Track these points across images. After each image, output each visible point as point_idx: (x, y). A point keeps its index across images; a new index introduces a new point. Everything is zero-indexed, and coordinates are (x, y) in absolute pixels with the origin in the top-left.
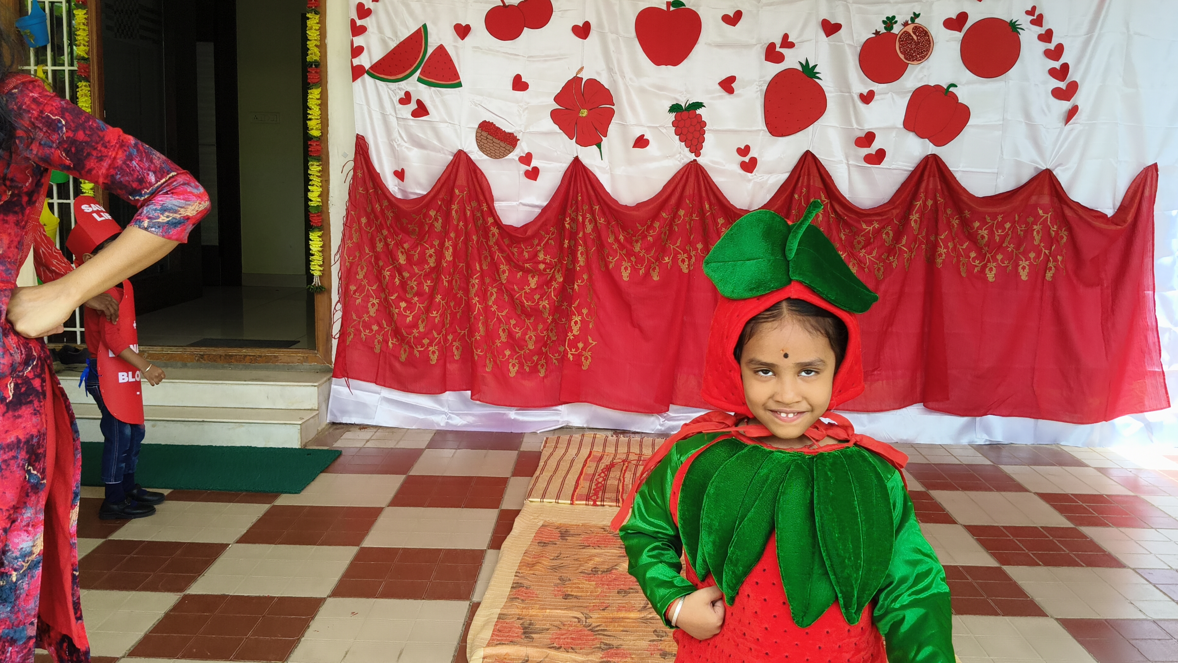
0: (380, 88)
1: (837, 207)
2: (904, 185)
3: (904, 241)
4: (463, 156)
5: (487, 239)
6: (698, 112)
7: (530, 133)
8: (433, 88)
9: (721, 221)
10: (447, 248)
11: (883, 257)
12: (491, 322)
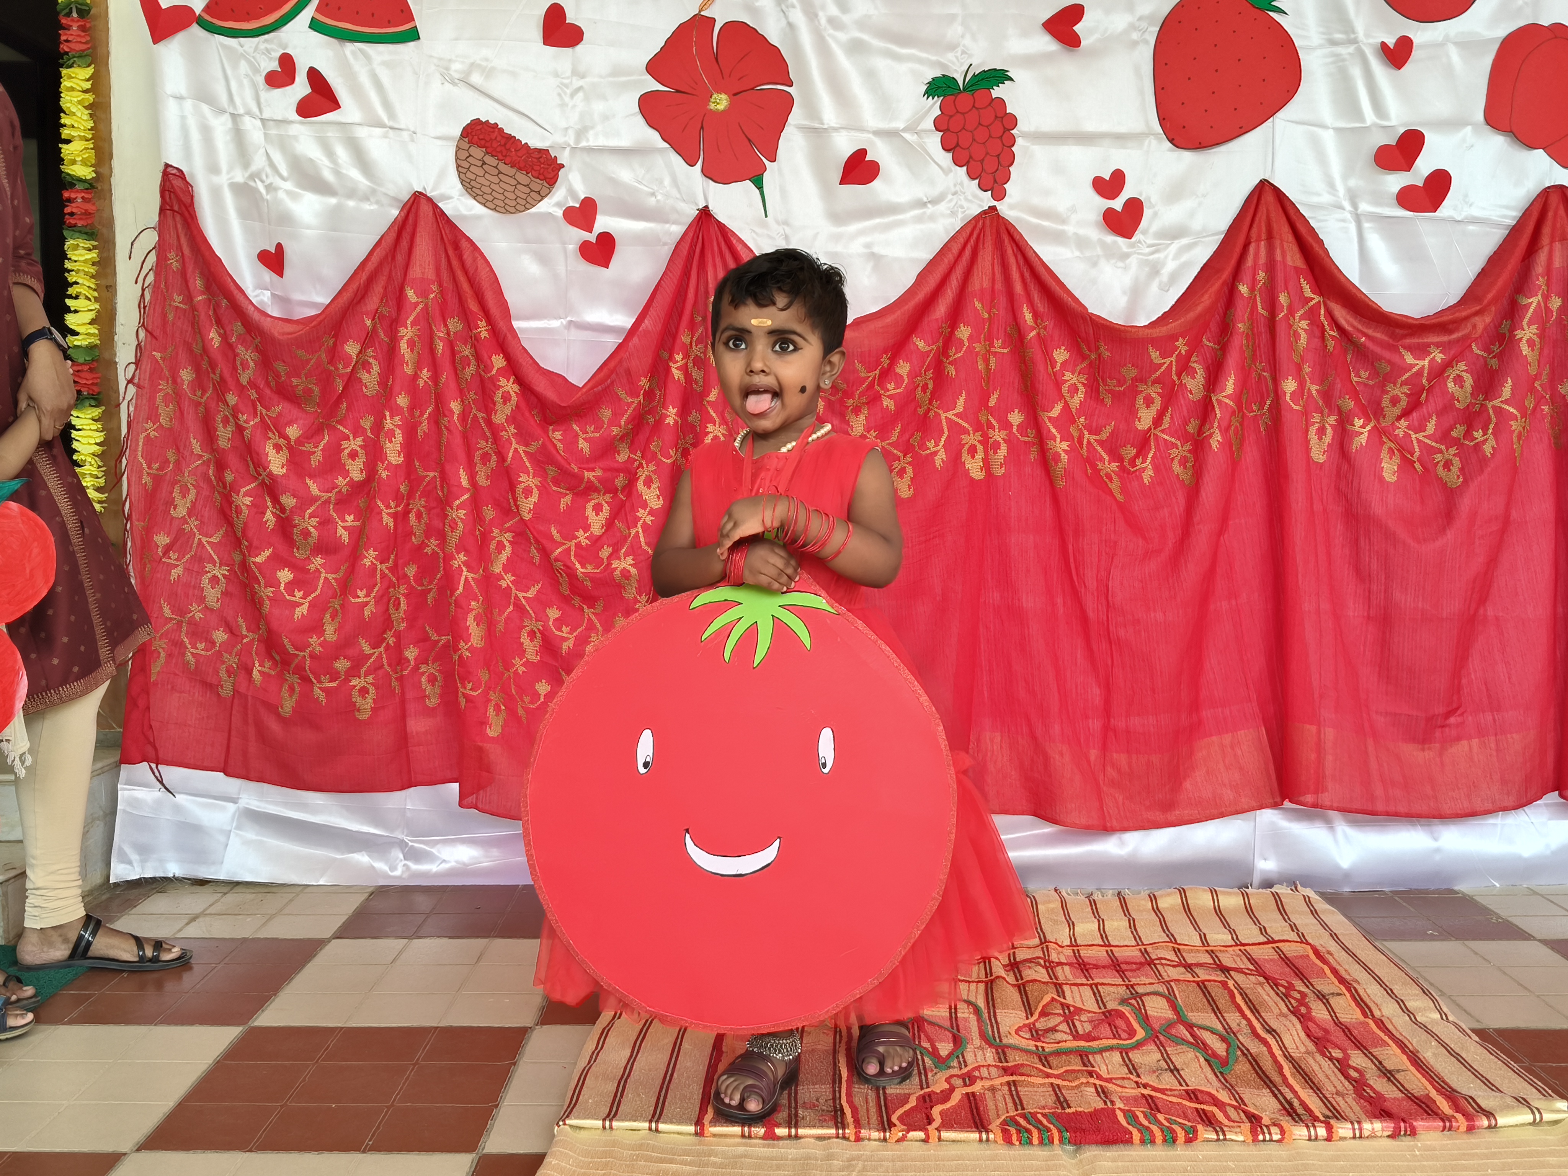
0: (223, 52)
1: (1341, 314)
3: (1507, 391)
4: (424, 206)
5: (490, 409)
6: (996, 92)
7: (590, 150)
8: (350, 48)
9: (1061, 355)
10: (391, 434)
11: (1454, 434)
12: (500, 615)
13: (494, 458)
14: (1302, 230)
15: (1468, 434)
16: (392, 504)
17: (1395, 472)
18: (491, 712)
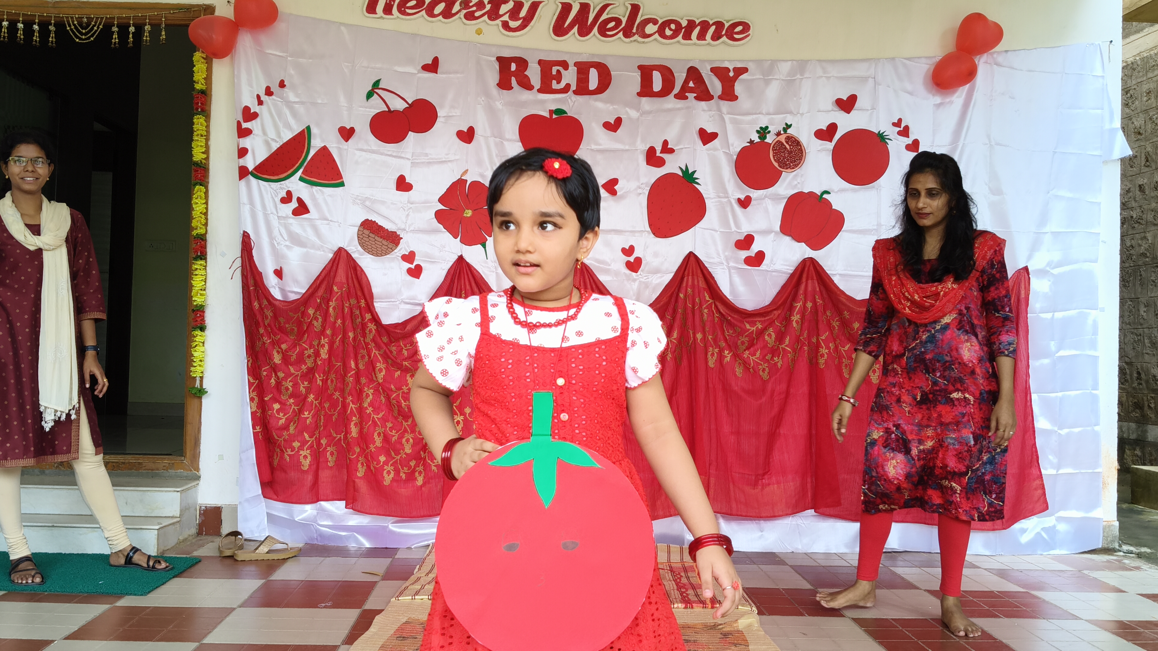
0: (262, 188)
1: (721, 307)
2: (784, 287)
3: (787, 341)
4: (343, 254)
5: (364, 336)
7: (413, 231)
8: (315, 188)
10: (323, 346)
11: (767, 358)
12: (366, 424)
13: (367, 357)
14: (706, 274)
15: (772, 359)
16: (322, 375)
17: (742, 373)
18: (359, 465)
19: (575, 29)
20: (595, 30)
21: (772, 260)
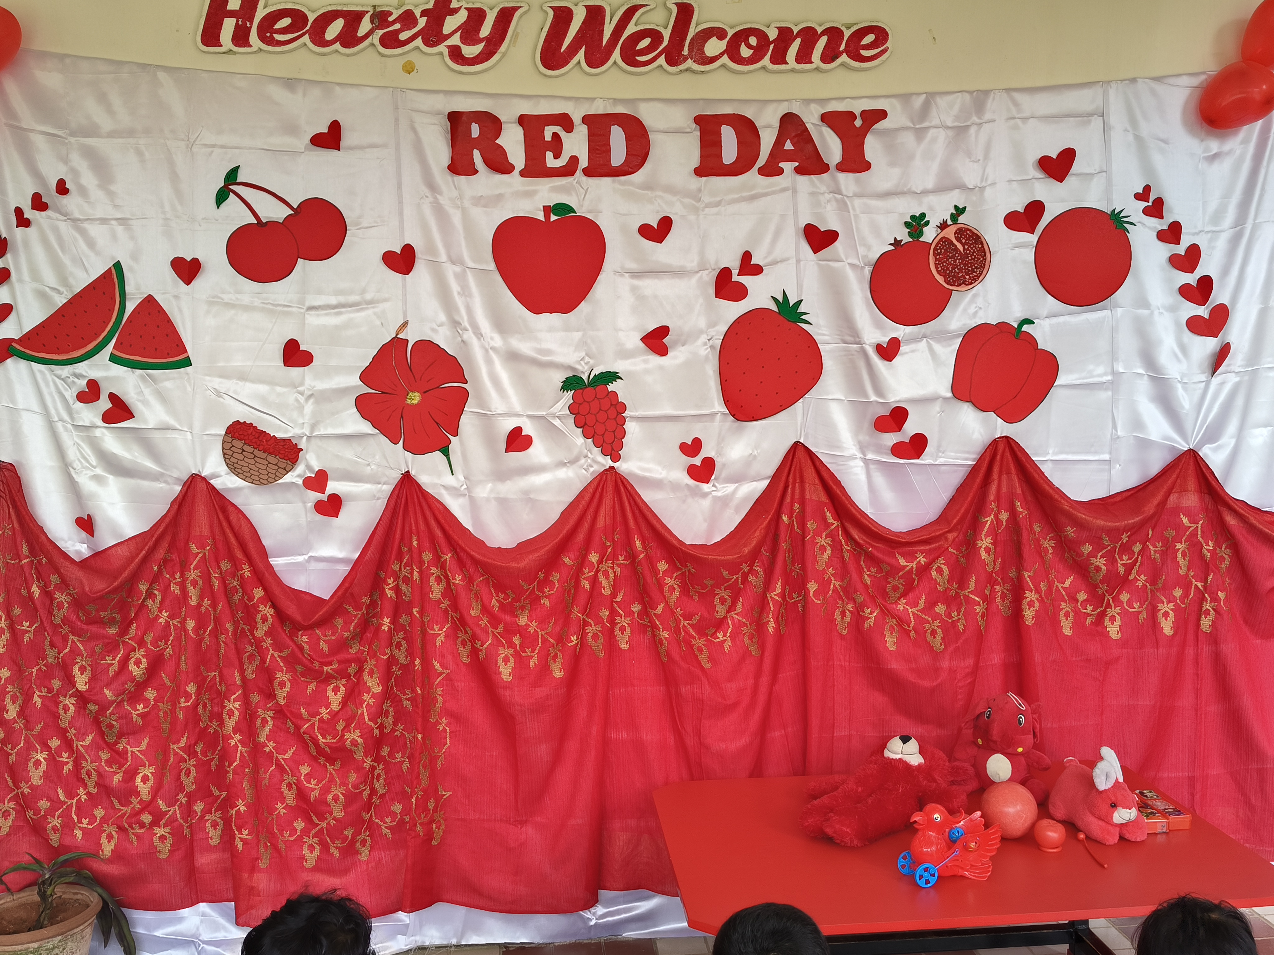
0: (39, 377)
1: (855, 532)
2: (961, 490)
3: (972, 585)
4: (200, 483)
5: (253, 626)
6: (611, 387)
7: (322, 437)
8: (139, 371)
9: (662, 566)
12: (265, 773)
13: (258, 657)
14: (825, 475)
15: (947, 612)
17: (895, 643)
19: (581, 54)
20: (616, 55)
21: (939, 446)
